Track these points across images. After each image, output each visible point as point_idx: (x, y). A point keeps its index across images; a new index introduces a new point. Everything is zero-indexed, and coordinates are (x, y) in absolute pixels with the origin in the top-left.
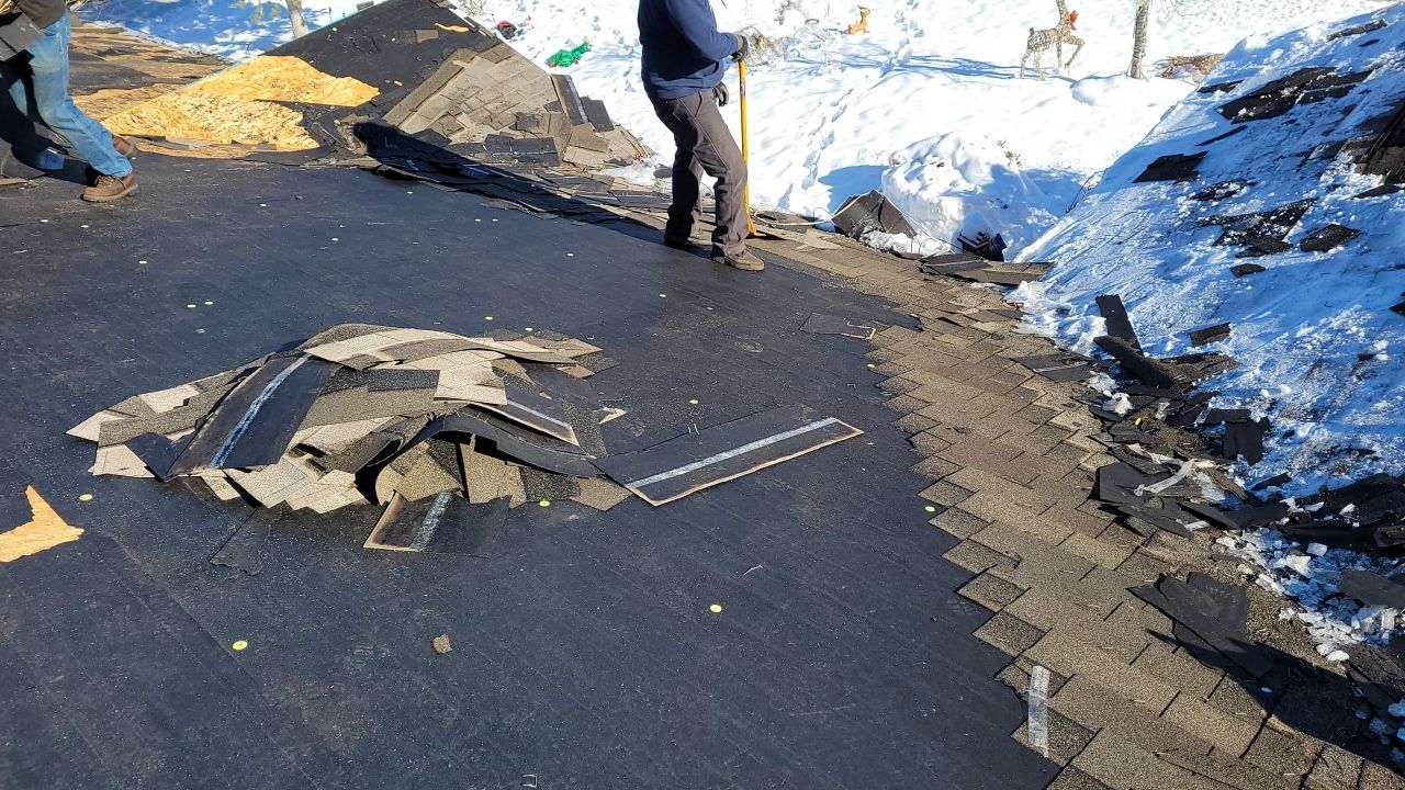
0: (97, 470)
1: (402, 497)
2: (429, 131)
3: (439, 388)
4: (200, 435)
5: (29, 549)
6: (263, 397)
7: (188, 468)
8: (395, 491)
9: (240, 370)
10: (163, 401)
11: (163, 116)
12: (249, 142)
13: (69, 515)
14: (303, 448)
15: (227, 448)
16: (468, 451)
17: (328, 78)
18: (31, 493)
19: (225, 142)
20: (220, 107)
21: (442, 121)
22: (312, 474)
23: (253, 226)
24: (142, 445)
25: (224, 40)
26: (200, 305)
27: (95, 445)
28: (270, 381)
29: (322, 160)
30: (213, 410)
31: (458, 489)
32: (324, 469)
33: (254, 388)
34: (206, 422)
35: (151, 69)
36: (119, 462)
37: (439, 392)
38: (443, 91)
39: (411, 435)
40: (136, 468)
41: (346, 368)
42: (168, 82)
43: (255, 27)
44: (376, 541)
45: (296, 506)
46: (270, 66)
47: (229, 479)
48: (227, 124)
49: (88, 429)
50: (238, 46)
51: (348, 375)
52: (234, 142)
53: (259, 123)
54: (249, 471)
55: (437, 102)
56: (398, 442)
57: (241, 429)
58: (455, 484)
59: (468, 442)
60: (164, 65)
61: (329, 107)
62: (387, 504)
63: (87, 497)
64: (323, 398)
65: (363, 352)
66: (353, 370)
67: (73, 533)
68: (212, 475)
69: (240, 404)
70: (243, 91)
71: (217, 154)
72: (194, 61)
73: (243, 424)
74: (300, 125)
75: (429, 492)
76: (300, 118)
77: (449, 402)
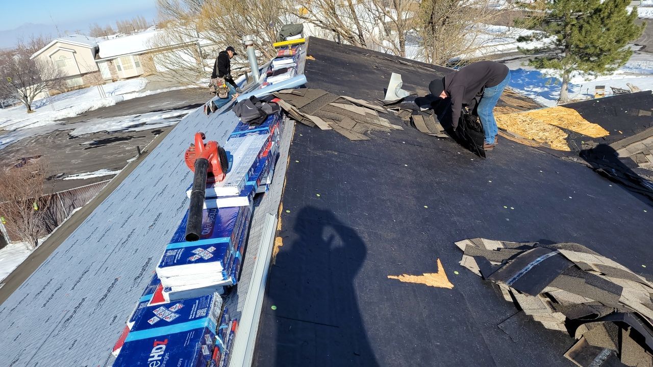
0: (462, 263)
1: (585, 341)
2: (628, 158)
3: (622, 296)
4: (504, 267)
5: (436, 285)
6: (535, 263)
7: (497, 279)
8: (583, 336)
9: (522, 244)
10: (491, 245)
11: (509, 122)
12: (540, 141)
13: (451, 278)
14: (547, 295)
15: (515, 279)
16: (626, 334)
17: (586, 122)
18: (439, 261)
19: (530, 138)
20: (533, 123)
21: (638, 155)
22: (549, 309)
23: (535, 180)
24: (480, 260)
25: (528, 89)
26: (509, 208)
27: (463, 253)
28: (539, 257)
29: (571, 158)
30: (512, 258)
31: (615, 351)
32: (555, 309)
33: (531, 257)
34: (507, 263)
35: (506, 99)
36: (469, 263)
37: (621, 299)
38: (643, 141)
39: (604, 314)
40: (476, 269)
41: (576, 266)
42: (511, 107)
43: (543, 87)
44: (570, 356)
45: (536, 319)
46: (561, 111)
47: (510, 292)
48: (533, 131)
49: (462, 245)
50: (533, 93)
51: (577, 270)
52: (533, 139)
53: (547, 134)
54: (521, 293)
55: (639, 146)
56: (597, 315)
57: (521, 273)
58: (614, 348)
59: (626, 330)
60: (511, 99)
61: (582, 135)
62: (578, 340)
63: (457, 273)
64: (562, 276)
65: (585, 262)
66: (579, 269)
67: (450, 286)
68: (504, 287)
69: (524, 262)
70: (545, 119)
71: (526, 143)
72: (523, 99)
73: (523, 271)
74: (565, 139)
75: (600, 345)
76: (566, 136)
77: (626, 306)
